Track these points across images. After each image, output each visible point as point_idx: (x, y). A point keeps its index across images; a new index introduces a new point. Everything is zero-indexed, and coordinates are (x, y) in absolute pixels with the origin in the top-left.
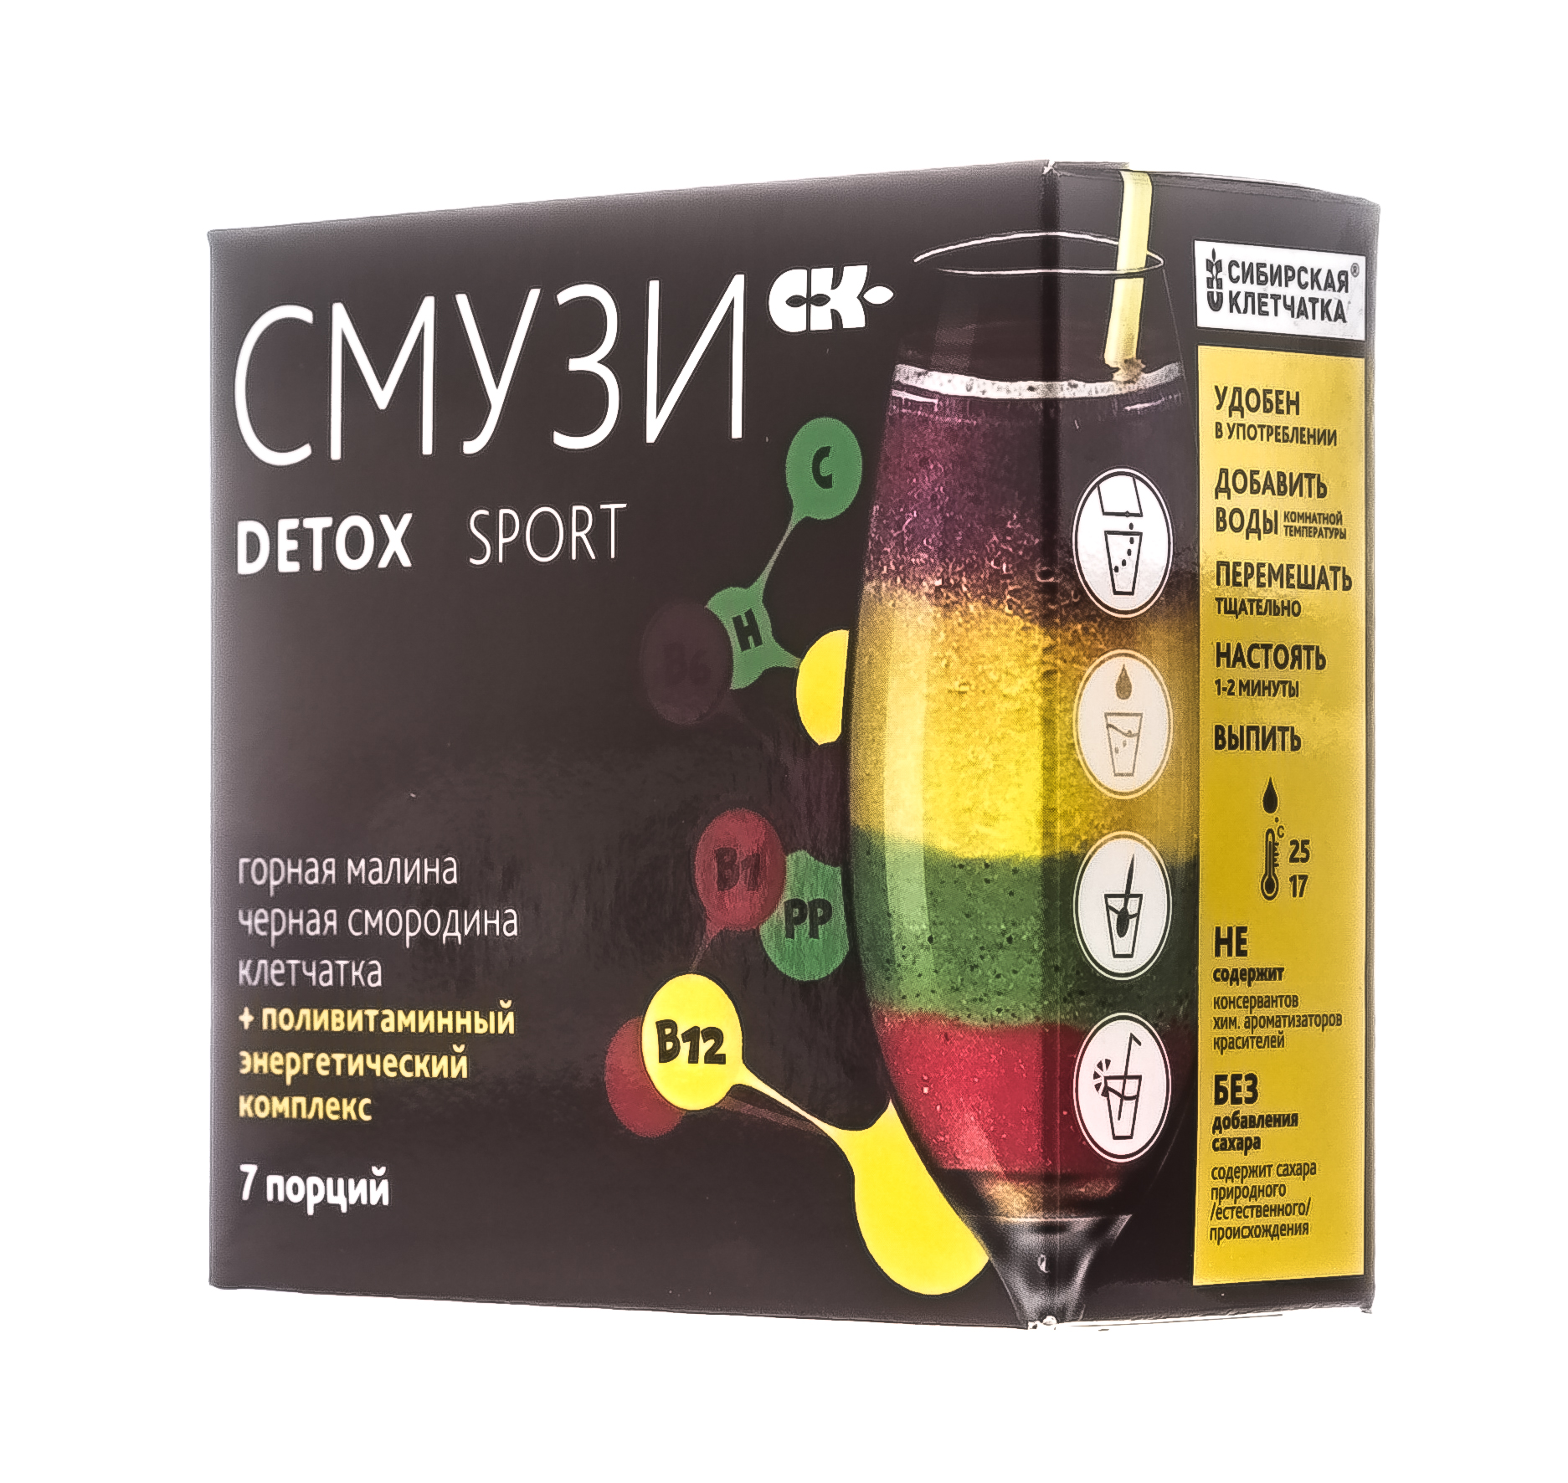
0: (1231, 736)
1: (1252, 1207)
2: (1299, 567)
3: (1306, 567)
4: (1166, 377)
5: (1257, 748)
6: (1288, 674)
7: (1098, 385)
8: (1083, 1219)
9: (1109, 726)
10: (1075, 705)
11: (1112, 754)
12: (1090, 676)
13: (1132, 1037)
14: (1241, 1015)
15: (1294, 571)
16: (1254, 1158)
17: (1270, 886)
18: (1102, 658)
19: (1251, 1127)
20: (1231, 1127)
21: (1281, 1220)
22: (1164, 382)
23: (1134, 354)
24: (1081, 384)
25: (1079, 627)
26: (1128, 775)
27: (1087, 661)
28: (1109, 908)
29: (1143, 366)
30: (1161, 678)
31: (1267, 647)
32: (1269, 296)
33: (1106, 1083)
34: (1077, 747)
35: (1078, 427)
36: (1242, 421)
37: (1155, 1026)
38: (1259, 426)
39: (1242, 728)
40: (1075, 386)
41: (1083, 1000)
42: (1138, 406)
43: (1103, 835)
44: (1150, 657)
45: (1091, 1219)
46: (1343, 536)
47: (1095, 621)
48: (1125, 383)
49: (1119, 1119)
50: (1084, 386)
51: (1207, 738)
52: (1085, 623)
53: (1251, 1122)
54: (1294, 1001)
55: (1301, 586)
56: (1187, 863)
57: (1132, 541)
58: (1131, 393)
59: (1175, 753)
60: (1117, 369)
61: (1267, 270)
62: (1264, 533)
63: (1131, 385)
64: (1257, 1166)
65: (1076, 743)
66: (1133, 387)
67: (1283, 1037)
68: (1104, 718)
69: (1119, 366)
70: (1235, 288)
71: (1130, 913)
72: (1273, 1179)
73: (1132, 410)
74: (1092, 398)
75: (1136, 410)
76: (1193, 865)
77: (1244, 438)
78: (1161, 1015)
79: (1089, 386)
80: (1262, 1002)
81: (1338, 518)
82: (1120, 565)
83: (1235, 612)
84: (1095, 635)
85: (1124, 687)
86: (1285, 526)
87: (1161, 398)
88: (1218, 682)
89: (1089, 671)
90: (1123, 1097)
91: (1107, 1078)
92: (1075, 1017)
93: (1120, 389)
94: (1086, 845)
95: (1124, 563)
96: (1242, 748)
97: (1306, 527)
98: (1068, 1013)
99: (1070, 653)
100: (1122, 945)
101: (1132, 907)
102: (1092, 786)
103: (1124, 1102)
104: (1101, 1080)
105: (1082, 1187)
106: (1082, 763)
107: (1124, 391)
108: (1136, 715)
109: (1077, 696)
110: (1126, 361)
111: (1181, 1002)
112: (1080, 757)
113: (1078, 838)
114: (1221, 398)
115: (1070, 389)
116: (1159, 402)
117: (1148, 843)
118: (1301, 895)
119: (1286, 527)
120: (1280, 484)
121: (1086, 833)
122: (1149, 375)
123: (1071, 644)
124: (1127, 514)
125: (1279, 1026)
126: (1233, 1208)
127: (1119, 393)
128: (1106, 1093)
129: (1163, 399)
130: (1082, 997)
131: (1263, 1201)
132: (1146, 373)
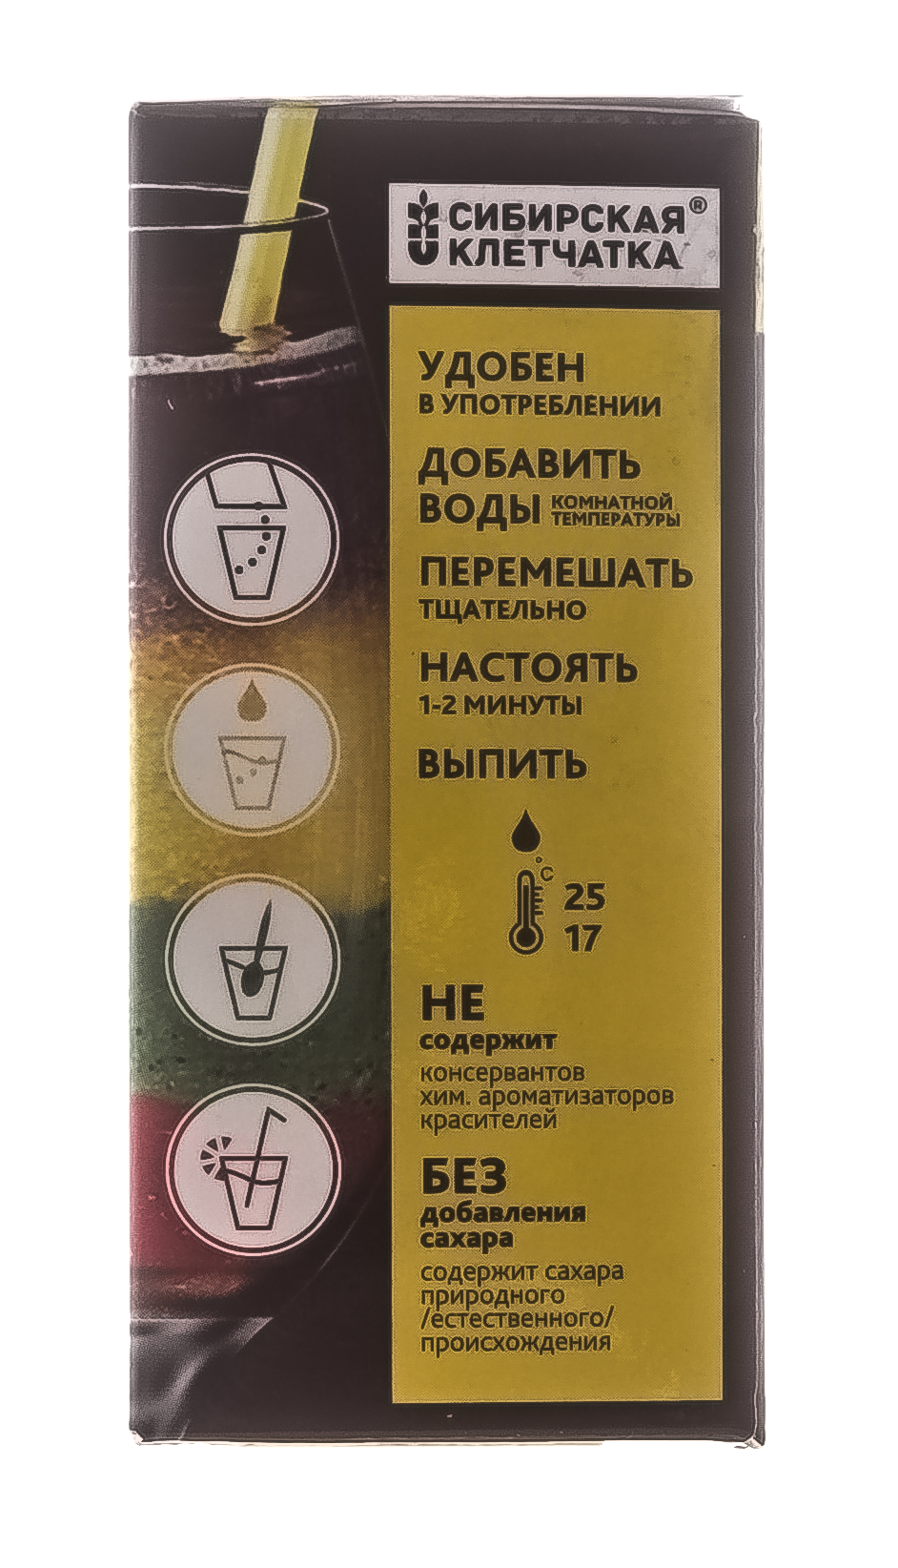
0: (449, 761)
1: (501, 1315)
2: (582, 562)
3: (597, 562)
4: (329, 344)
5: (500, 774)
6: (559, 687)
7: (207, 358)
8: (184, 1321)
9: (225, 752)
10: (168, 729)
11: (231, 783)
12: (192, 695)
13: (270, 1112)
14: (474, 1090)
15: (574, 567)
16: (498, 1256)
17: (526, 938)
18: (214, 674)
19: (492, 1220)
20: (456, 1220)
21: (556, 1331)
22: (326, 350)
23: (272, 320)
24: (179, 358)
25: (175, 637)
26: (263, 808)
27: (188, 678)
28: (226, 962)
29: (289, 333)
30: (320, 696)
31: (518, 658)
32: (526, 243)
33: (223, 1164)
34: (170, 776)
35: (172, 408)
36: (471, 391)
37: (312, 1100)
38: (503, 397)
39: (470, 753)
40: (169, 361)
41: (183, 1069)
42: (278, 380)
43: (216, 878)
44: (299, 671)
45: (197, 1320)
46: (674, 522)
47: (202, 631)
48: (256, 353)
49: (247, 1205)
50: (184, 360)
51: (404, 762)
52: (184, 633)
53: (496, 1214)
54: (579, 1073)
55: (583, 582)
56: (367, 912)
57: (266, 537)
58: (265, 366)
59: (345, 782)
60: (241, 339)
61: (525, 213)
62: (512, 522)
63: (266, 356)
64: (508, 1267)
65: (169, 771)
66: (268, 359)
67: (554, 1117)
68: (218, 743)
69: (244, 335)
70: (460, 236)
71: (264, 969)
72: (539, 1282)
73: (265, 386)
74: (197, 373)
75: (275, 384)
76: (381, 914)
77: (475, 411)
78: (322, 1087)
79: (191, 360)
80: (513, 1074)
81: (666, 501)
82: (245, 565)
83: (457, 616)
84: (201, 647)
85: (252, 706)
86: (553, 513)
87: (319, 369)
88: (425, 699)
89: (190, 689)
90: (252, 1181)
91: (223, 1159)
92: (169, 1087)
93: (246, 362)
94: (187, 889)
95: (253, 562)
96: (470, 774)
97: (597, 514)
98: (157, 1083)
99: (160, 669)
100: (251, 1005)
101: (269, 961)
102: (197, 821)
103: (256, 1186)
104: (216, 1161)
105: (181, 1282)
106: (179, 795)
107: (253, 364)
108: (277, 738)
109: (172, 718)
110: (256, 329)
111: (359, 1072)
112: (176, 788)
113: (174, 881)
114: (431, 368)
115: (160, 364)
116: (316, 374)
117: (296, 887)
118: (589, 947)
119: (556, 515)
120: (542, 464)
121: (185, 876)
122: (298, 344)
123: (162, 658)
124: (258, 506)
125: (548, 1102)
126: (463, 1315)
127: (244, 365)
128: (223, 1175)
129: (323, 370)
130: (181, 1065)
131: (519, 1308)
132: (292, 341)
